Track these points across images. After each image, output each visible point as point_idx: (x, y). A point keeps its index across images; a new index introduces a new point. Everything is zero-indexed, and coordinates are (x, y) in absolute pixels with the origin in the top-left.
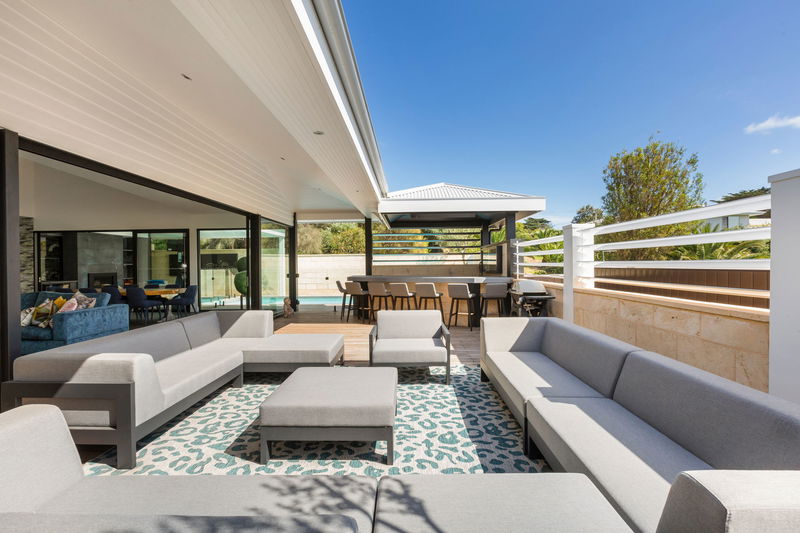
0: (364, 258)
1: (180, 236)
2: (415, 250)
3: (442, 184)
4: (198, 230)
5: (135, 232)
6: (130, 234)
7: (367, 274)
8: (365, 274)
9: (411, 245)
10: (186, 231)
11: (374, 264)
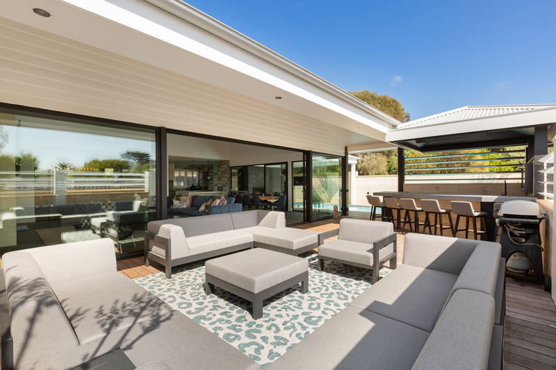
0: (397, 178)
1: (284, 166)
2: (472, 170)
3: (466, 107)
4: (293, 162)
5: (265, 165)
6: (263, 166)
7: (399, 191)
8: (397, 191)
9: (468, 165)
10: (286, 163)
11: (406, 182)
